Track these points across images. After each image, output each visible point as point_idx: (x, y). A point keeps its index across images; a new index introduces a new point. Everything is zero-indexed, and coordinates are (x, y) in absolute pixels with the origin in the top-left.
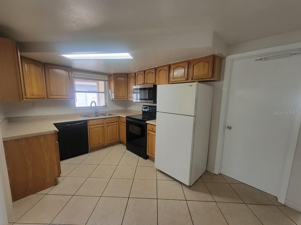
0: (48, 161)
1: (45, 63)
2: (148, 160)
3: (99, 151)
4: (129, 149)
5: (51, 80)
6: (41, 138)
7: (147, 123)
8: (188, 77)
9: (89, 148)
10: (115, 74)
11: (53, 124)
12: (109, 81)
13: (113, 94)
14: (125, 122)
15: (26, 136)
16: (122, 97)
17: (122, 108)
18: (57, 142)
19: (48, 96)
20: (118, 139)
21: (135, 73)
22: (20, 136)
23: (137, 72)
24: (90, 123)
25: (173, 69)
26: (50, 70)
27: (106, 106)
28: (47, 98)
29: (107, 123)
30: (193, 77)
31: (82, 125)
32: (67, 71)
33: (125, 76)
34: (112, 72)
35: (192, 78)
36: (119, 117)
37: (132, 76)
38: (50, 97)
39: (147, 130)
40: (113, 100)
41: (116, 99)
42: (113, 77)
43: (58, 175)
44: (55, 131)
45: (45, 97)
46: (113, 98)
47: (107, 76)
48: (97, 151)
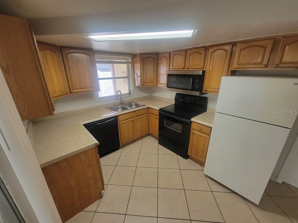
0: (91, 177)
1: (61, 46)
2: (188, 160)
3: (129, 146)
4: (161, 143)
5: (71, 70)
6: (82, 155)
7: (191, 121)
8: (268, 63)
9: (121, 145)
10: (141, 54)
11: (83, 125)
12: (133, 63)
13: (139, 78)
14: (158, 115)
15: (65, 157)
16: (151, 83)
17: (146, 95)
18: (98, 155)
19: (71, 90)
20: (147, 131)
21: (170, 53)
22: (59, 158)
23: (174, 51)
24: (120, 118)
25: (241, 50)
26: (69, 56)
27: (130, 94)
28: (70, 93)
29: (136, 116)
30: (280, 63)
31: (113, 122)
32: (88, 55)
33: (155, 56)
34: (138, 51)
35: (278, 65)
36: (149, 108)
37: (165, 56)
38: (74, 91)
39: (191, 129)
40: (138, 87)
41: (143, 86)
42: (139, 58)
43: (102, 188)
44: (96, 144)
45: (68, 92)
46: (139, 85)
47: (131, 56)
48: (127, 145)
